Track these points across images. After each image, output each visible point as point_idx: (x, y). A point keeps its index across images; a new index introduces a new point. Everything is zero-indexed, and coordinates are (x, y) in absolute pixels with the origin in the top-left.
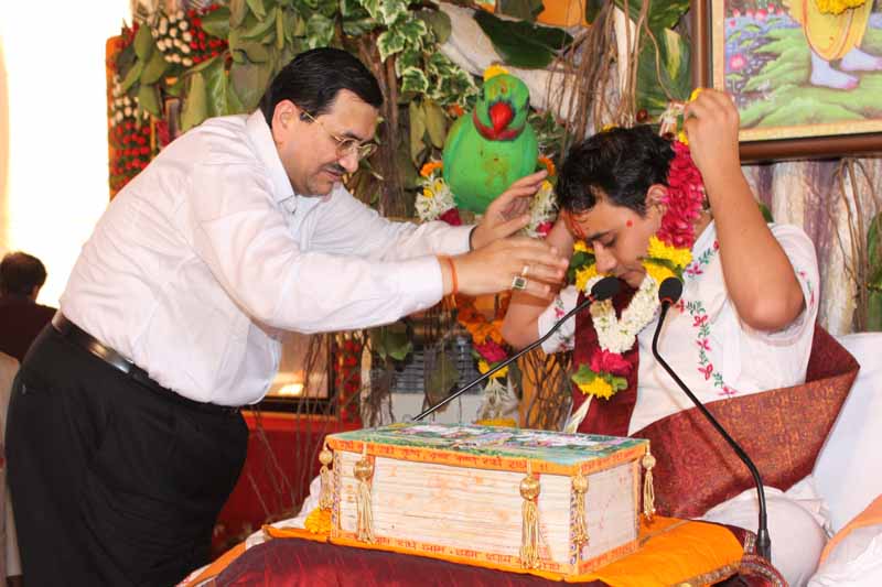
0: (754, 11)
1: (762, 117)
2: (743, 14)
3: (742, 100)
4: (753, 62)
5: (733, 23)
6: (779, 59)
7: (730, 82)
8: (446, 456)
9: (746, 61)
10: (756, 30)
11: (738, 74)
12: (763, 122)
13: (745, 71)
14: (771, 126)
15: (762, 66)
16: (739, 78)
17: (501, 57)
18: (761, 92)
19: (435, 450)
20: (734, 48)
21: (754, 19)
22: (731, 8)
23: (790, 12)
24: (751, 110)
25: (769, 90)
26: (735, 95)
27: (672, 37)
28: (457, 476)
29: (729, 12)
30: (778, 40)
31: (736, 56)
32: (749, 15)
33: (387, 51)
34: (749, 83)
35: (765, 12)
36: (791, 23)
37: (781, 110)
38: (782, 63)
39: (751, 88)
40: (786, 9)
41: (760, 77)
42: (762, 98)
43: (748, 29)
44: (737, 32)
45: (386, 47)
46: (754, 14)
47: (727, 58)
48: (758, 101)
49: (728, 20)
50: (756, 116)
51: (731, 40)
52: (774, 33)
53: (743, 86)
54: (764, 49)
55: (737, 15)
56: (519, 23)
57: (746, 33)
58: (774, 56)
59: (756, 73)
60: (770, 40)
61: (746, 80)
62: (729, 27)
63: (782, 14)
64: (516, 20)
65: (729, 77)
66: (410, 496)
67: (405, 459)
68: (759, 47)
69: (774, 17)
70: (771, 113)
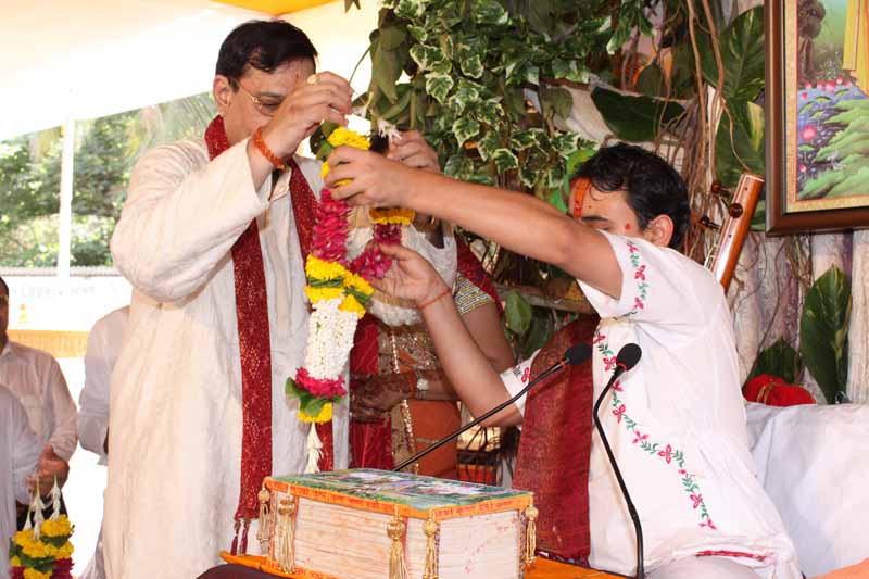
0: (825, 83)
1: (832, 186)
2: (814, 86)
3: (813, 170)
4: (823, 133)
5: (805, 95)
6: (847, 130)
7: (802, 152)
9: (816, 132)
10: (827, 101)
11: (810, 145)
12: (830, 193)
13: (815, 142)
14: (837, 196)
15: (831, 137)
16: (810, 149)
17: (611, 130)
18: (829, 162)
19: (336, 493)
20: (805, 119)
21: (824, 90)
22: (803, 80)
23: (857, 83)
24: (823, 179)
25: (838, 160)
26: (806, 165)
27: (754, 110)
28: (354, 517)
29: (801, 85)
30: (845, 110)
31: (807, 127)
32: (819, 87)
33: (464, 136)
34: (819, 154)
35: (835, 84)
36: (857, 93)
37: (847, 181)
38: (850, 133)
39: (821, 159)
40: (853, 80)
41: (829, 148)
42: (832, 168)
43: (818, 101)
44: (809, 103)
45: (462, 132)
46: (824, 86)
47: (800, 129)
48: (828, 170)
49: (801, 92)
50: (825, 186)
51: (803, 112)
52: (841, 104)
53: (814, 156)
54: (834, 119)
55: (809, 87)
56: (640, 98)
57: (816, 104)
58: (842, 126)
59: (825, 144)
60: (840, 111)
61: (816, 151)
62: (802, 98)
63: (850, 85)
64: (637, 95)
65: (801, 148)
66: (321, 533)
67: (315, 500)
68: (828, 118)
69: (843, 87)
70: (838, 183)
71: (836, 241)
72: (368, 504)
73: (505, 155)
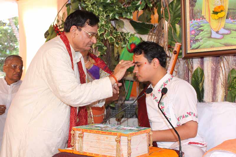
0: (197, 19)
2: (194, 20)
3: (195, 42)
4: (197, 32)
5: (192, 22)
6: (203, 31)
7: (191, 37)
8: (99, 132)
9: (195, 32)
10: (198, 24)
11: (193, 35)
12: (200, 47)
13: (195, 34)
14: (201, 48)
15: (199, 33)
16: (194, 36)
17: (136, 31)
18: (199, 40)
19: (97, 131)
20: (192, 28)
21: (197, 21)
22: (191, 18)
23: (206, 19)
24: (197, 44)
25: (201, 39)
26: (192, 40)
27: (177, 26)
28: (103, 137)
29: (191, 19)
30: (203, 26)
31: (193, 31)
32: (196, 20)
33: (100, 33)
34: (196, 37)
35: (200, 19)
36: (206, 22)
37: (204, 45)
38: (204, 32)
39: (197, 39)
40: (205, 18)
41: (199, 36)
42: (199, 41)
43: (196, 24)
44: (193, 24)
46: (197, 20)
47: (191, 31)
48: (198, 42)
49: (191, 21)
50: (198, 46)
51: (191, 27)
52: (202, 25)
53: (194, 38)
54: (199, 29)
55: (193, 20)
56: (141, 23)
57: (195, 25)
58: (202, 30)
59: (198, 35)
60: (201, 26)
62: (191, 23)
63: (204, 20)
64: (141, 22)
67: (90, 133)
68: (198, 28)
69: (202, 20)
70: (201, 45)
71: (199, 60)
72: (108, 133)
73: (111, 38)
